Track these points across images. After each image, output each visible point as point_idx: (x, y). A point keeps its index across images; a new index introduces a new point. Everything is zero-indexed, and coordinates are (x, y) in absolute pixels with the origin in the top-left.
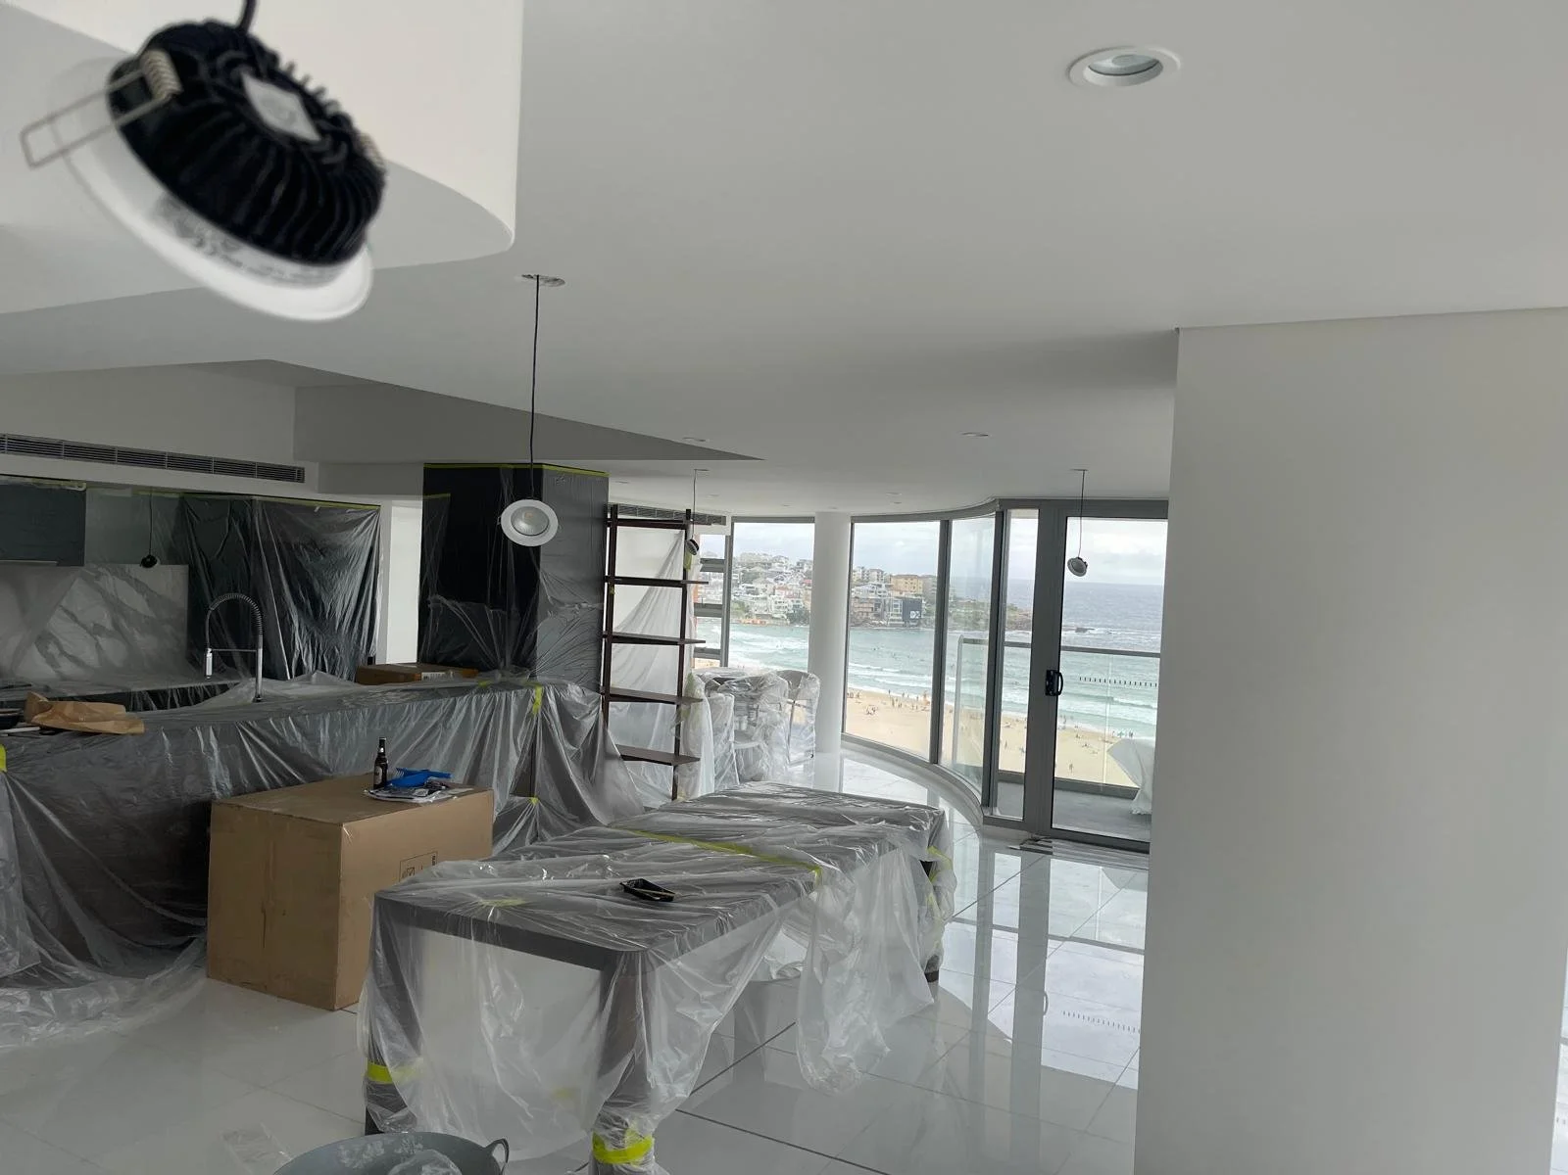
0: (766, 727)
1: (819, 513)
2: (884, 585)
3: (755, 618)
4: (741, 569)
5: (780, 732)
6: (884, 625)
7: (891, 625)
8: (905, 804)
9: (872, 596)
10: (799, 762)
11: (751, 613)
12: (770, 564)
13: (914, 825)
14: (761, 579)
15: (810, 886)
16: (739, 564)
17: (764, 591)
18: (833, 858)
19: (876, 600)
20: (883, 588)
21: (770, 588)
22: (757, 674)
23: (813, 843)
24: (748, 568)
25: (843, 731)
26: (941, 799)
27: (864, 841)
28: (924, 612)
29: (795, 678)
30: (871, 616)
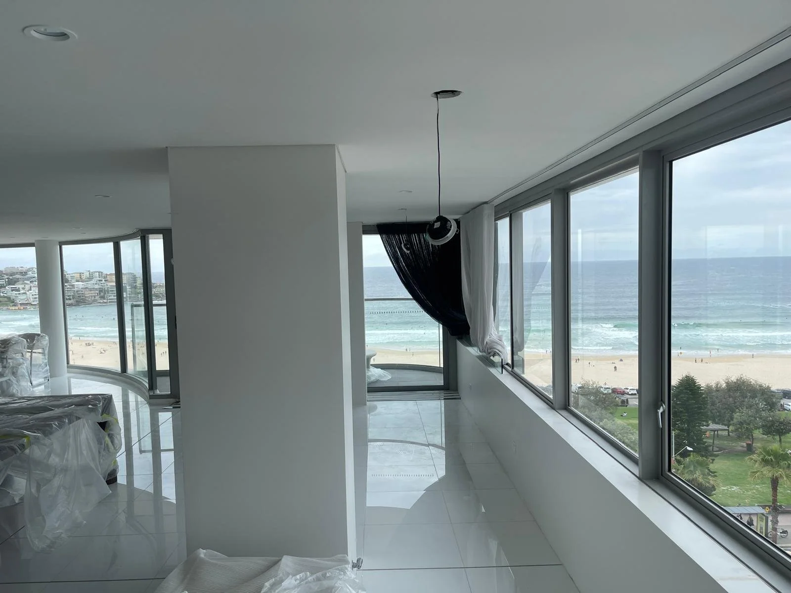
0: (13, 367)
1: (36, 241)
2: (103, 280)
3: (19, 306)
4: (6, 277)
5: (23, 370)
6: (106, 303)
7: (110, 302)
8: (88, 395)
9: (97, 287)
10: (40, 385)
11: (17, 303)
12: (27, 273)
13: (92, 405)
14: (21, 282)
15: (23, 447)
16: (4, 274)
17: (23, 289)
18: (38, 430)
19: (99, 288)
20: (103, 282)
21: (27, 287)
22: (5, 338)
23: (27, 424)
24: (11, 275)
25: (68, 363)
26: (130, 391)
27: (59, 418)
28: (128, 292)
29: (31, 338)
30: (97, 298)
